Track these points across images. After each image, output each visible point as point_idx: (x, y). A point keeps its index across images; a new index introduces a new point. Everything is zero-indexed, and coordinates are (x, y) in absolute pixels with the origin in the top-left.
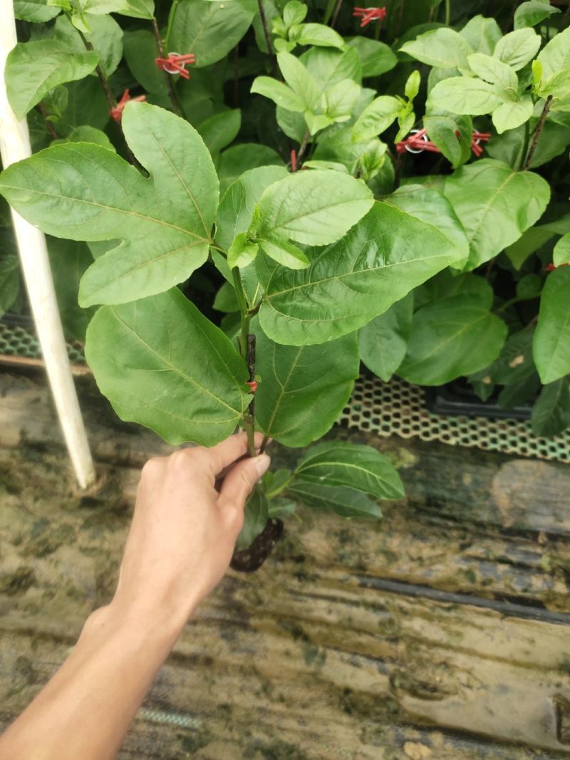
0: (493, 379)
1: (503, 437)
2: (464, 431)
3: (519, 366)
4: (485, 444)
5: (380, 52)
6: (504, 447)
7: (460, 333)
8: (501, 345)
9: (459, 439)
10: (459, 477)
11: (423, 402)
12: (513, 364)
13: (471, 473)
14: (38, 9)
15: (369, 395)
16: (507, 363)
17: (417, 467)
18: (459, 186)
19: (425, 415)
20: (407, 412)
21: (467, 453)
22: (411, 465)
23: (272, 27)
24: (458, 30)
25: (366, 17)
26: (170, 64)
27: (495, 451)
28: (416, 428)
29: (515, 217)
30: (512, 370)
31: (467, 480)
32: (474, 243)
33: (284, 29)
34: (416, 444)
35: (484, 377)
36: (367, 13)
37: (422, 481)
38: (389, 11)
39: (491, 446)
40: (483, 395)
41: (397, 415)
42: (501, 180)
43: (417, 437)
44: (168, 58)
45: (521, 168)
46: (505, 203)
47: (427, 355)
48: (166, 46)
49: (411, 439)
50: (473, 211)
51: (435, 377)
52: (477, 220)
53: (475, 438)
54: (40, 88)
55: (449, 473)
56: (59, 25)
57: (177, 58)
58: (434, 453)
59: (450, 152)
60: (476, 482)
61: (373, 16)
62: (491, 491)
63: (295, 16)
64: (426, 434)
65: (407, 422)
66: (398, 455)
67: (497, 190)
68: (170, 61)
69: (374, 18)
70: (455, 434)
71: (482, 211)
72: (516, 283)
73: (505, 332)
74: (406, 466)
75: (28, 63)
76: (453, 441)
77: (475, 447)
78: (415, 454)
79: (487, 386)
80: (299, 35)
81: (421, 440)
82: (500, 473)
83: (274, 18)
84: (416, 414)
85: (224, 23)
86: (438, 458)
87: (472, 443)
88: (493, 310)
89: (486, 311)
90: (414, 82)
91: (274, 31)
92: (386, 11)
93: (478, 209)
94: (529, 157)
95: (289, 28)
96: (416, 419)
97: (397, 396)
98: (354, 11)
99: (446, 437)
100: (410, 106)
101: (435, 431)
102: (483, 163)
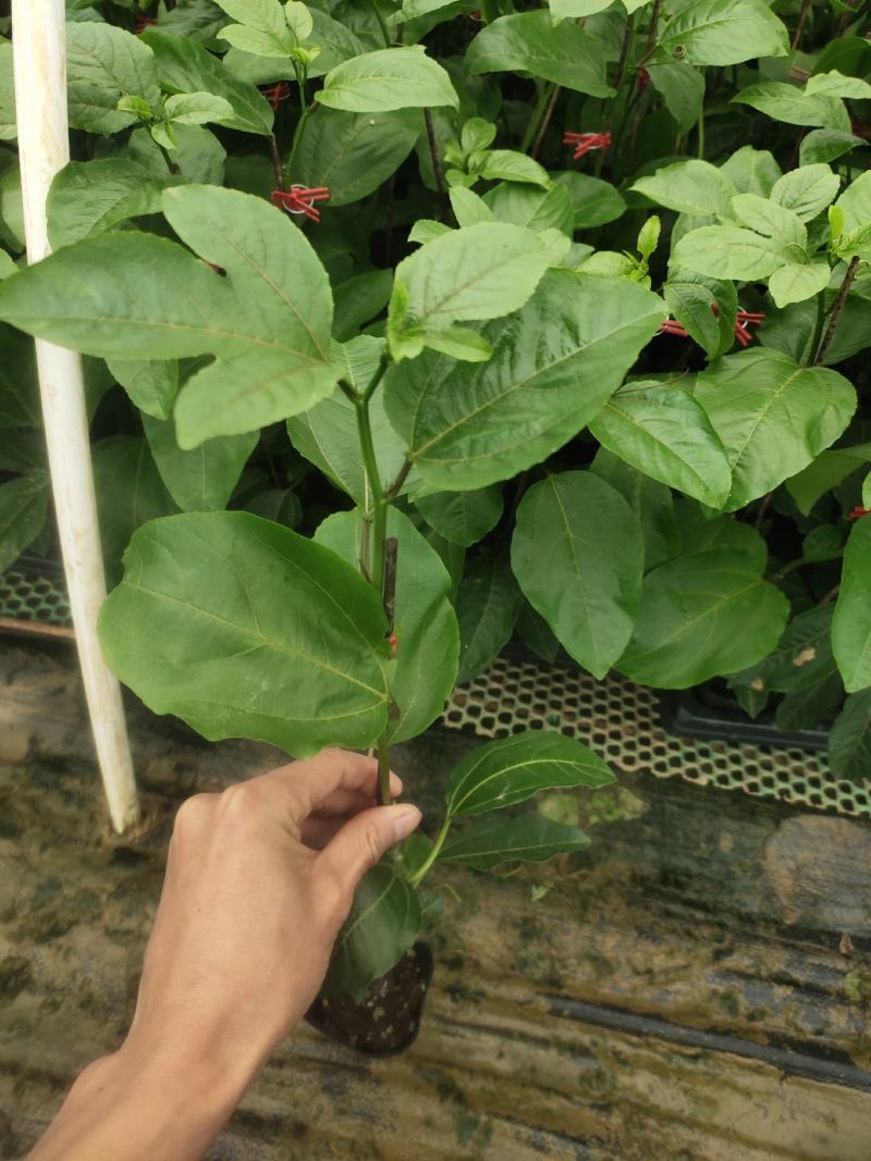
0: (767, 684)
1: (783, 777)
2: (721, 764)
3: (807, 663)
4: (754, 787)
5: (602, 194)
6: (784, 792)
7: (715, 608)
8: (780, 630)
9: (713, 777)
10: (712, 839)
11: (657, 716)
12: (798, 662)
13: (731, 832)
14: (104, 115)
15: (572, 702)
16: (789, 658)
17: (646, 819)
18: (717, 386)
19: (660, 737)
20: (631, 731)
21: (726, 801)
22: (638, 816)
23: (445, 154)
24: (719, 166)
25: (581, 146)
26: (293, 199)
27: (769, 799)
28: (645, 756)
29: (802, 433)
30: (797, 670)
31: (726, 844)
32: (739, 470)
33: (461, 157)
34: (644, 782)
35: (753, 679)
36: (584, 140)
37: (653, 843)
38: (616, 139)
39: (764, 791)
40: (752, 709)
41: (616, 735)
42: (780, 379)
43: (646, 771)
44: (290, 192)
45: (811, 363)
46: (787, 413)
47: (665, 640)
48: (287, 174)
49: (637, 772)
50: (737, 422)
51: (677, 675)
52: (744, 436)
53: (738, 776)
54: (97, 224)
55: (697, 832)
56: (136, 141)
57: (303, 192)
58: (674, 799)
59: (703, 336)
60: (739, 847)
61: (592, 145)
62: (764, 863)
63: (479, 139)
64: (661, 767)
65: (631, 746)
66: (616, 798)
67: (774, 393)
68: (294, 195)
69: (593, 148)
70: (707, 769)
71: (750, 423)
72: (803, 537)
73: (788, 611)
74: (628, 817)
75: (83, 188)
76: (703, 780)
77: (739, 791)
78: (642, 798)
79: (757, 693)
80: (483, 166)
81: (654, 776)
82: (779, 835)
83: (448, 141)
84: (645, 734)
85: (374, 145)
86: (679, 805)
87: (734, 784)
88: (766, 577)
89: (758, 577)
90: (652, 232)
91: (447, 158)
92: (611, 138)
93: (745, 420)
94: (824, 347)
95: (469, 156)
96: (645, 742)
97: (615, 705)
98: (564, 137)
99: (693, 773)
100: (643, 266)
101: (676, 762)
102: (754, 353)
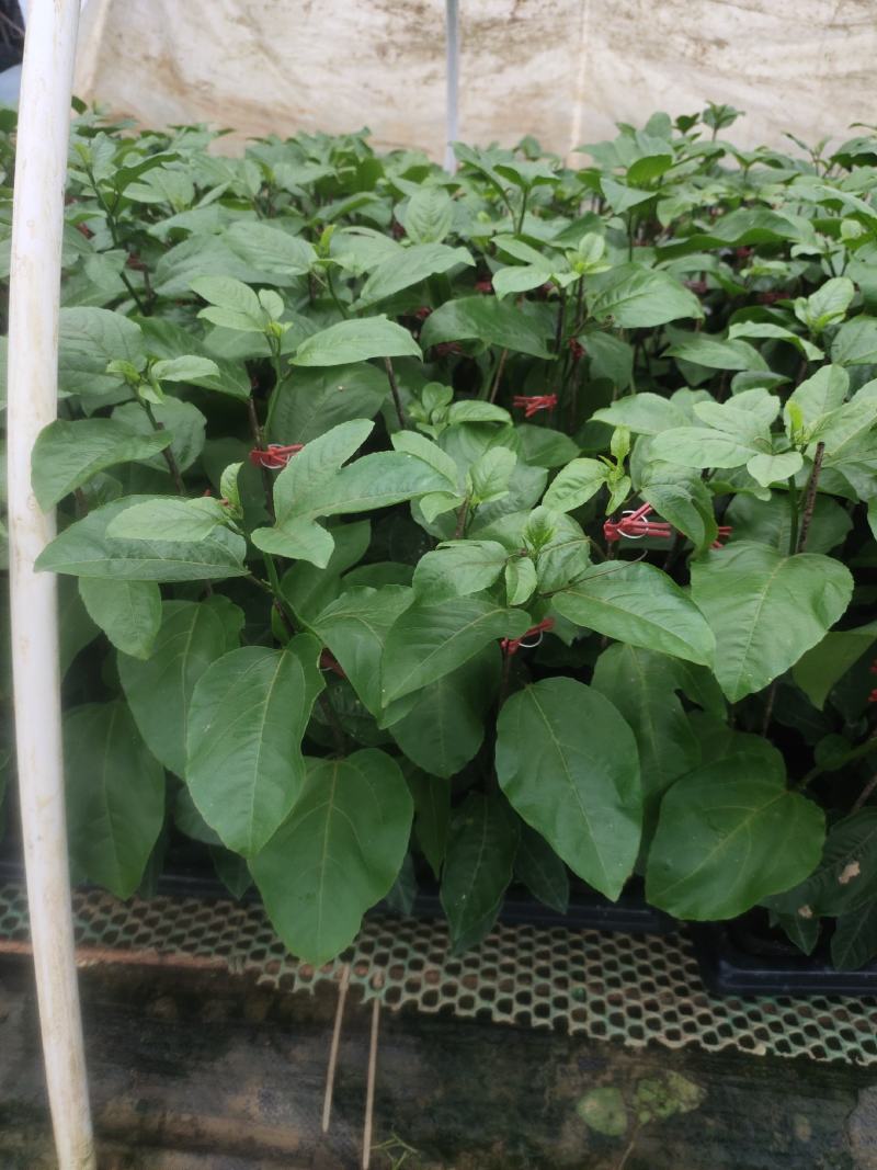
0: (815, 909)
1: (848, 1035)
2: (776, 1027)
3: (853, 879)
4: (818, 1051)
5: (557, 442)
6: (853, 1054)
7: (746, 822)
8: (822, 839)
9: (771, 1045)
10: (787, 1126)
11: (694, 978)
12: (844, 879)
13: (806, 1114)
15: (596, 971)
16: (833, 877)
17: (705, 1109)
18: (712, 574)
19: (702, 1003)
20: (669, 999)
21: (792, 1074)
22: (696, 1106)
25: (530, 406)
26: (270, 457)
27: (839, 1063)
28: (690, 1028)
29: (808, 607)
30: (844, 889)
31: (803, 1130)
33: (424, 414)
34: (694, 1061)
35: (800, 907)
36: (531, 402)
37: (720, 1140)
39: (832, 1055)
40: (806, 945)
41: (652, 1006)
43: (694, 1045)
44: (267, 450)
46: (789, 591)
48: (265, 434)
49: (684, 1049)
50: (741, 604)
52: (751, 617)
53: (798, 1039)
54: (83, 472)
55: (768, 1119)
57: (280, 450)
58: (732, 1078)
60: (819, 1134)
61: (540, 404)
62: (852, 1150)
63: (438, 400)
64: (710, 1038)
65: (671, 1017)
66: (665, 1086)
67: (769, 575)
68: (271, 453)
69: (541, 407)
70: (762, 1035)
71: (753, 604)
73: (823, 819)
74: (684, 1109)
75: (70, 442)
76: (760, 1050)
77: (804, 1057)
78: (696, 1082)
79: (806, 922)
81: (705, 1051)
82: (860, 1111)
84: (685, 1001)
86: (739, 1086)
87: (797, 1051)
88: (791, 786)
89: (781, 786)
90: (622, 439)
91: (412, 414)
92: (556, 398)
95: (431, 414)
96: (686, 1010)
97: (645, 971)
99: (747, 1042)
100: (619, 468)
101: (726, 1031)
102: (738, 546)
